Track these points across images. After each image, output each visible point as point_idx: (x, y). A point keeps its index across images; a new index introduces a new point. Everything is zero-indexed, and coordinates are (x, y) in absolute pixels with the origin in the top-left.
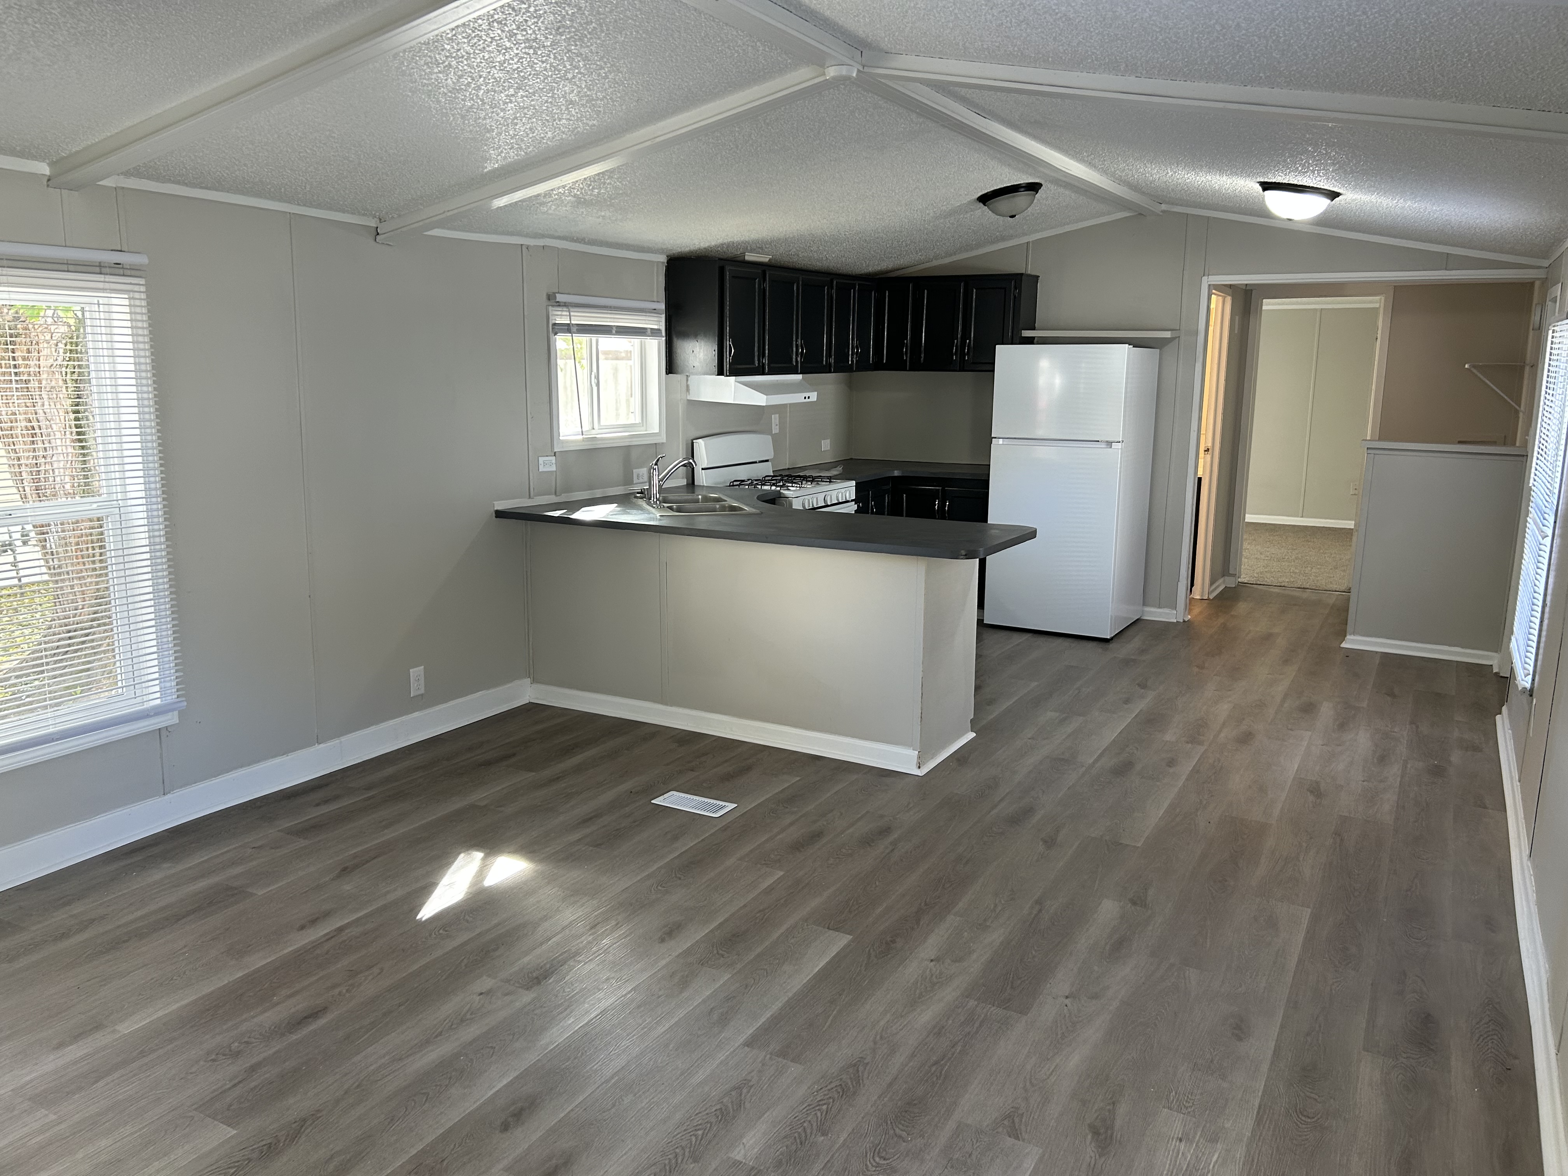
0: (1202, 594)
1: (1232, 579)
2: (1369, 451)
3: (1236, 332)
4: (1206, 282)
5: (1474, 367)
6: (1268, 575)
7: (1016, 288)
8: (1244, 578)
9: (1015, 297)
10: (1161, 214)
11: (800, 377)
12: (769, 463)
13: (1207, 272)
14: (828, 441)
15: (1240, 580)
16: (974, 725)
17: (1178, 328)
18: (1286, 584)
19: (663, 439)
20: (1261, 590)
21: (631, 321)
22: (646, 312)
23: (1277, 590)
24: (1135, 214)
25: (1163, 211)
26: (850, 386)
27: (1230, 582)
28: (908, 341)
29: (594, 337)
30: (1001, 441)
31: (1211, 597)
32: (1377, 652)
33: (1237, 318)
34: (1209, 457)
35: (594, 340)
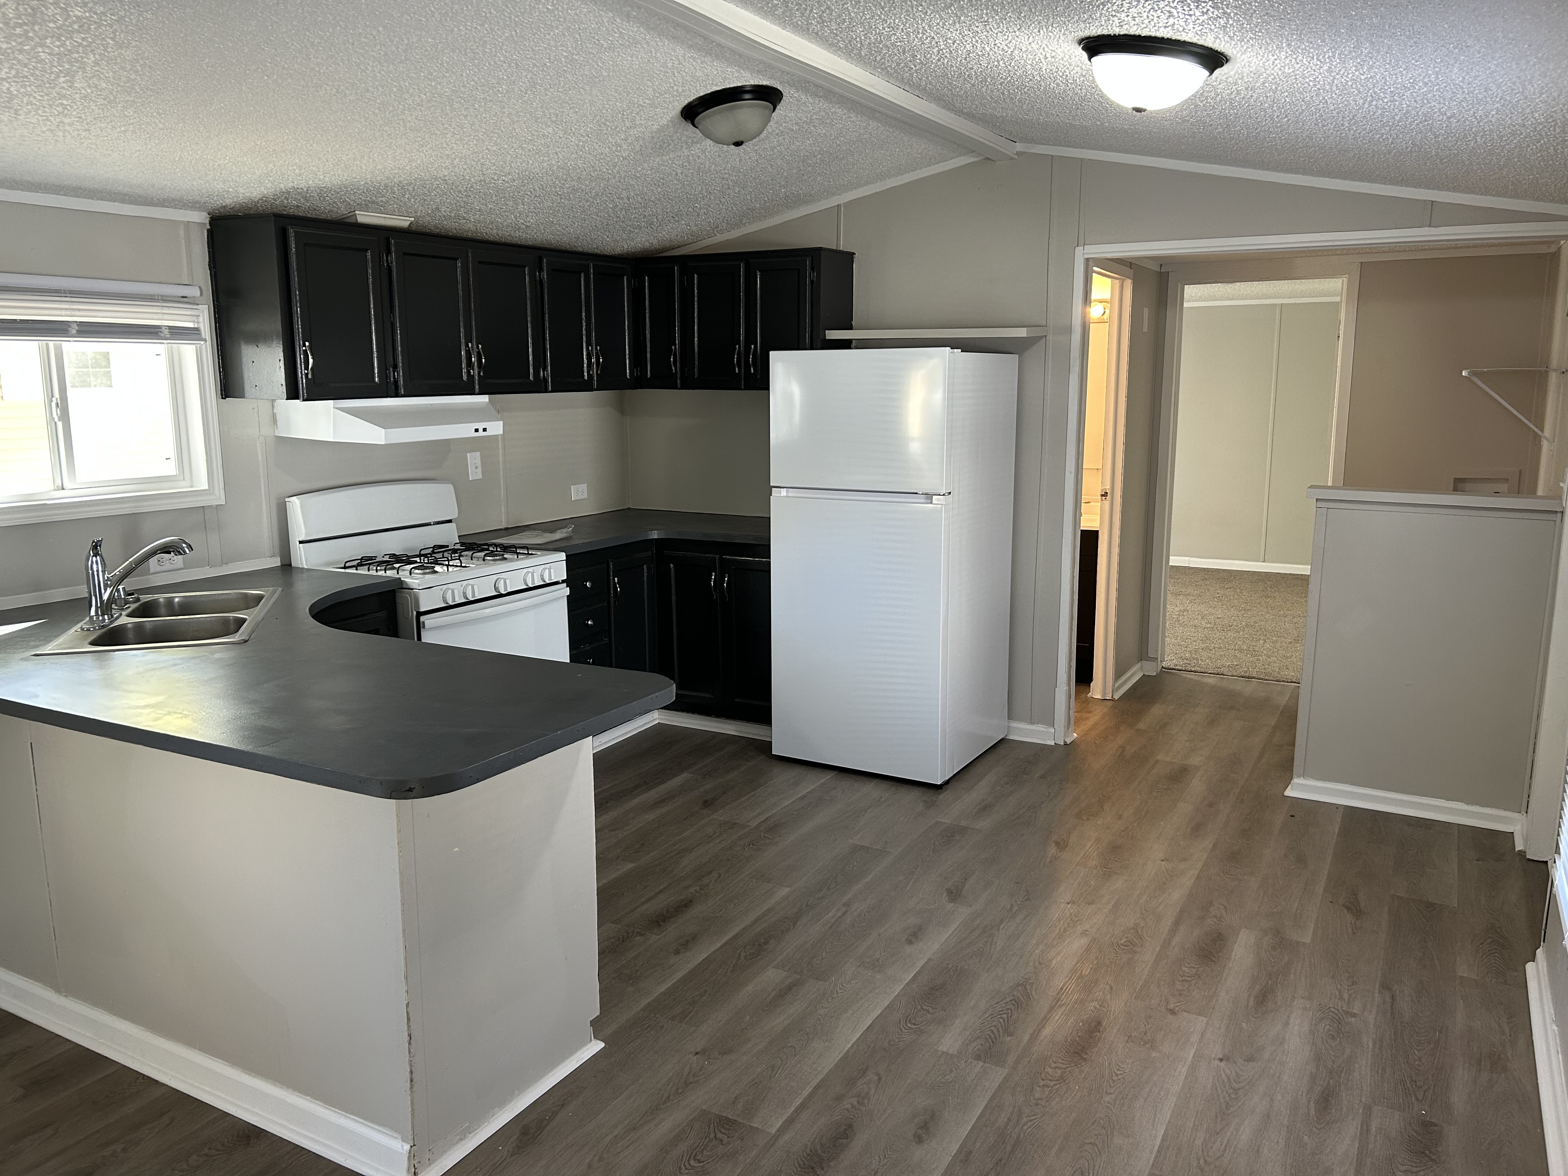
0: (1104, 692)
1: (1154, 664)
2: (1320, 504)
3: (1145, 330)
4: (1081, 254)
5: (1474, 373)
6: (1204, 654)
7: (812, 269)
8: (1170, 660)
9: (812, 282)
10: (1016, 157)
11: (485, 398)
12: (453, 526)
13: (1081, 241)
14: (584, 487)
15: (1164, 664)
16: (598, 1027)
17: (1045, 324)
18: (1225, 670)
19: (219, 498)
20: (1191, 679)
21: (124, 315)
22: (157, 300)
23: (1211, 680)
24: (981, 158)
25: (1019, 154)
26: (622, 409)
27: (1151, 669)
28: (676, 347)
29: (52, 342)
30: (784, 492)
31: (1116, 697)
32: (1337, 806)
33: (1146, 311)
34: (1107, 503)
35: (51, 344)
